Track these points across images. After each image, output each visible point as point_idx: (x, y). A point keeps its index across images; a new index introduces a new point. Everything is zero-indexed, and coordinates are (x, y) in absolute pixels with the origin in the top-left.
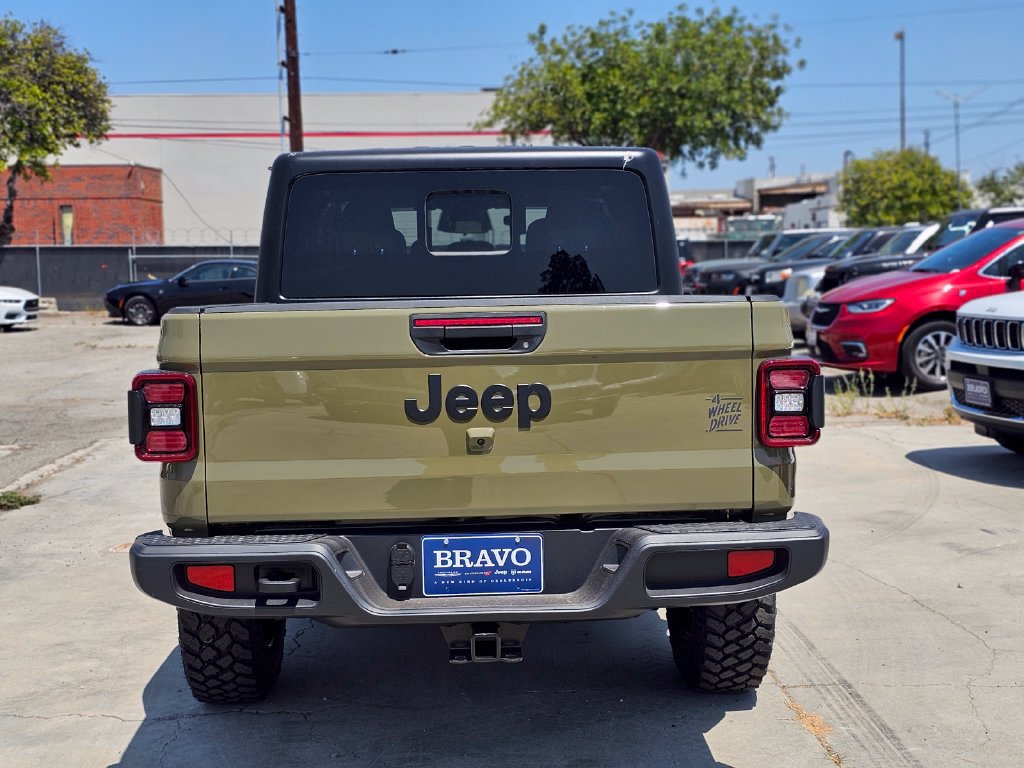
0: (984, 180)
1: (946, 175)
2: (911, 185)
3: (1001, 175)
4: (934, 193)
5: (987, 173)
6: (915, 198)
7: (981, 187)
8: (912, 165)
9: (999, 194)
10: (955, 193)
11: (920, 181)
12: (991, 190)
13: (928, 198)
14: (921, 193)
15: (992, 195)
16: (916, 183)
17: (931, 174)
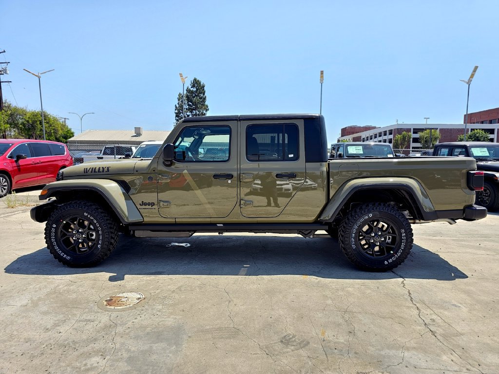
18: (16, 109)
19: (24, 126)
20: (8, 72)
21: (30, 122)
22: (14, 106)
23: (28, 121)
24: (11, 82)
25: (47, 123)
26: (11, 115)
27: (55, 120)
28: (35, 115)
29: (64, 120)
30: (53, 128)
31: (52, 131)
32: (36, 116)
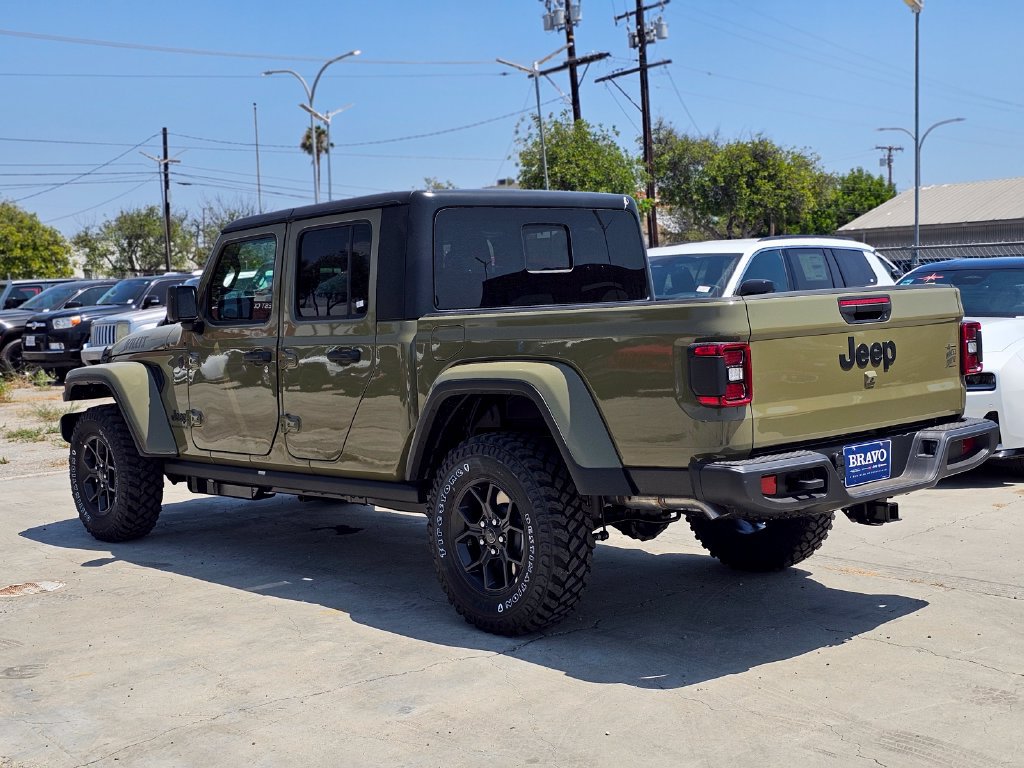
0: (79, 237)
1: (45, 231)
2: (12, 239)
3: (94, 231)
4: (35, 248)
5: (81, 230)
6: (17, 252)
7: (76, 243)
8: (11, 220)
9: (93, 250)
10: (55, 248)
11: (21, 235)
12: (85, 246)
13: (30, 253)
14: (22, 248)
15: (87, 250)
16: (18, 237)
17: (31, 229)
18: (687, 145)
19: (705, 196)
20: (665, 32)
21: (720, 179)
22: (680, 135)
23: (714, 180)
24: (669, 62)
25: (771, 178)
26: (674, 165)
27: (802, 163)
28: (735, 155)
29: (886, 152)
30: (787, 193)
31: (782, 205)
32: (739, 157)
